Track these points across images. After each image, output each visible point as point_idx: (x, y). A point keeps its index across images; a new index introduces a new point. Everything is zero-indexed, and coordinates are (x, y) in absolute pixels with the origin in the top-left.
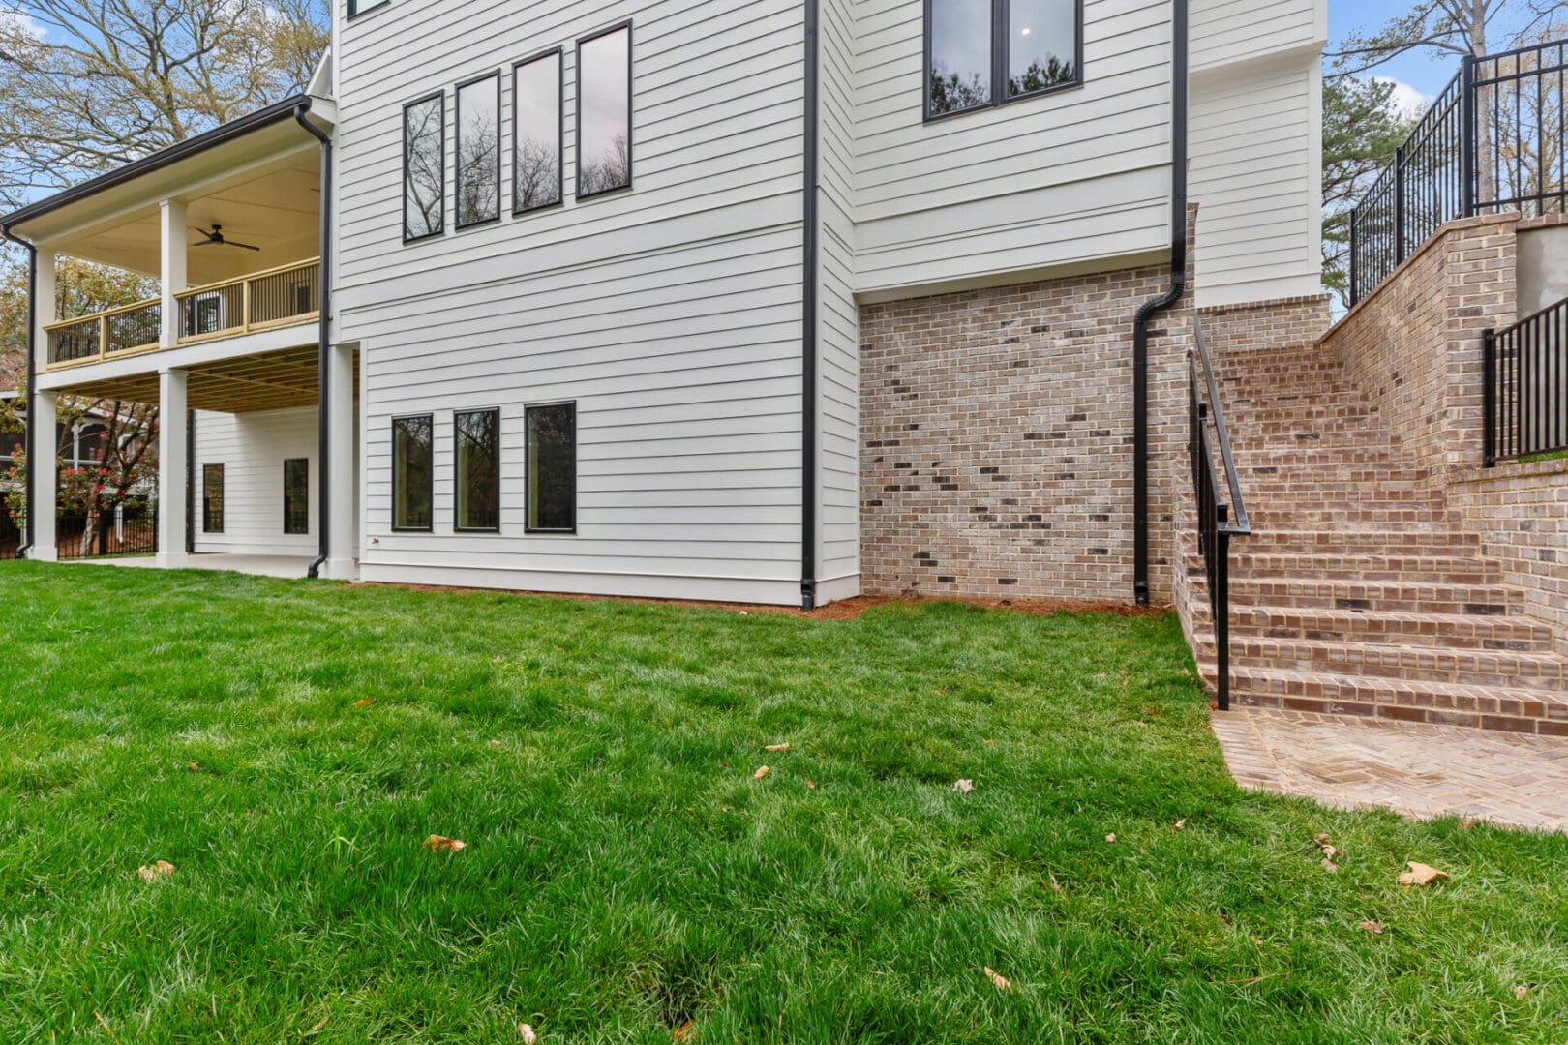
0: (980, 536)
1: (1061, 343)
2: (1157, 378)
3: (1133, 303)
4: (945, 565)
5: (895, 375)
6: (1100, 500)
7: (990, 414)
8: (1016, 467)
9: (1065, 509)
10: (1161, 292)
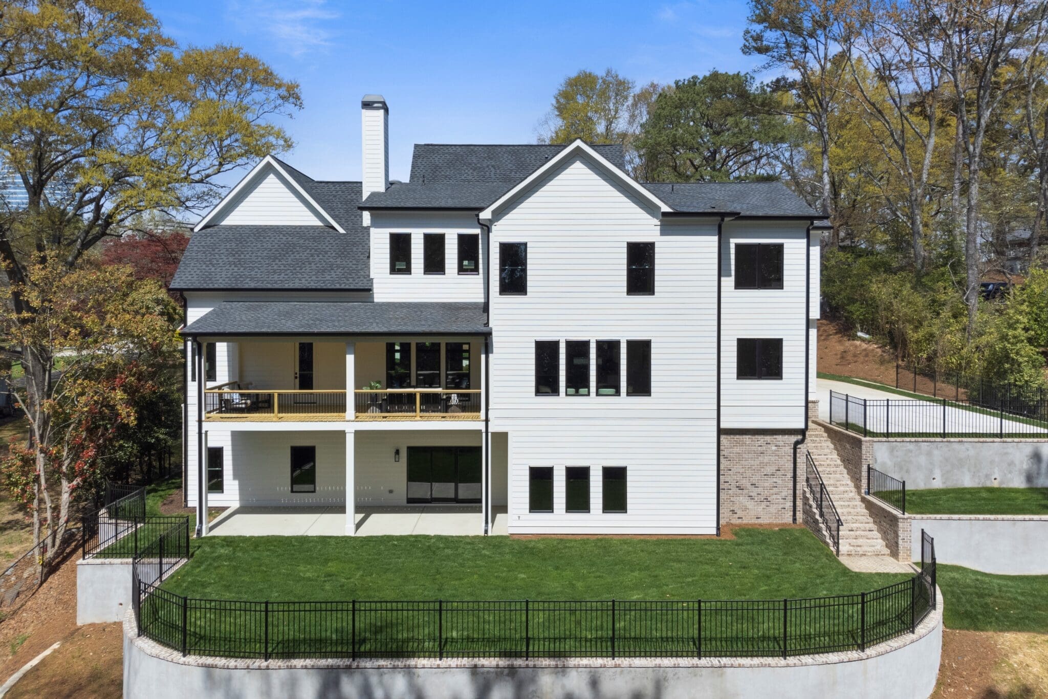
0: (750, 504)
1: (774, 448)
2: (798, 460)
3: (793, 439)
4: (740, 514)
5: (724, 453)
6: (784, 494)
7: (753, 467)
8: (761, 484)
9: (774, 497)
10: (800, 437)
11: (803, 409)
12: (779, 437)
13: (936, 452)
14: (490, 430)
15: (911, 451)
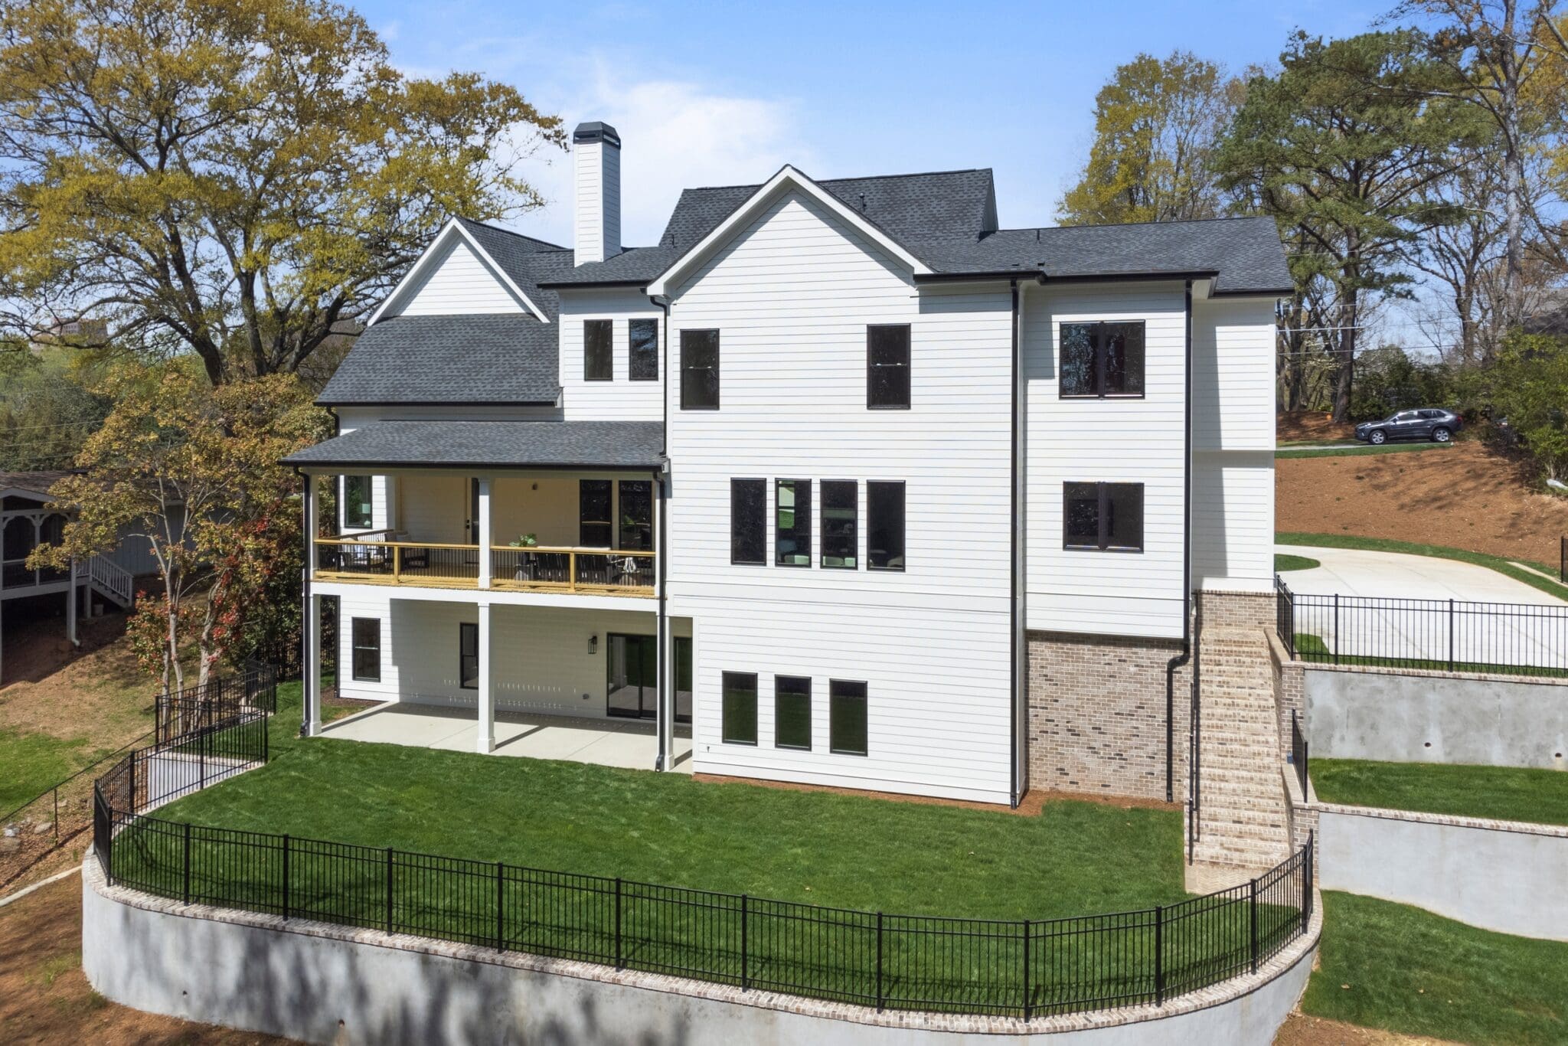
0: (1092, 762)
1: (1133, 669)
2: (1176, 693)
3: (1168, 655)
4: (1073, 775)
5: (1045, 672)
6: (1151, 749)
7: (1097, 700)
8: (1109, 728)
9: (1134, 752)
10: (1179, 653)
11: (1182, 604)
12: (1142, 652)
13: (1431, 696)
14: (668, 613)
15: (1381, 691)
